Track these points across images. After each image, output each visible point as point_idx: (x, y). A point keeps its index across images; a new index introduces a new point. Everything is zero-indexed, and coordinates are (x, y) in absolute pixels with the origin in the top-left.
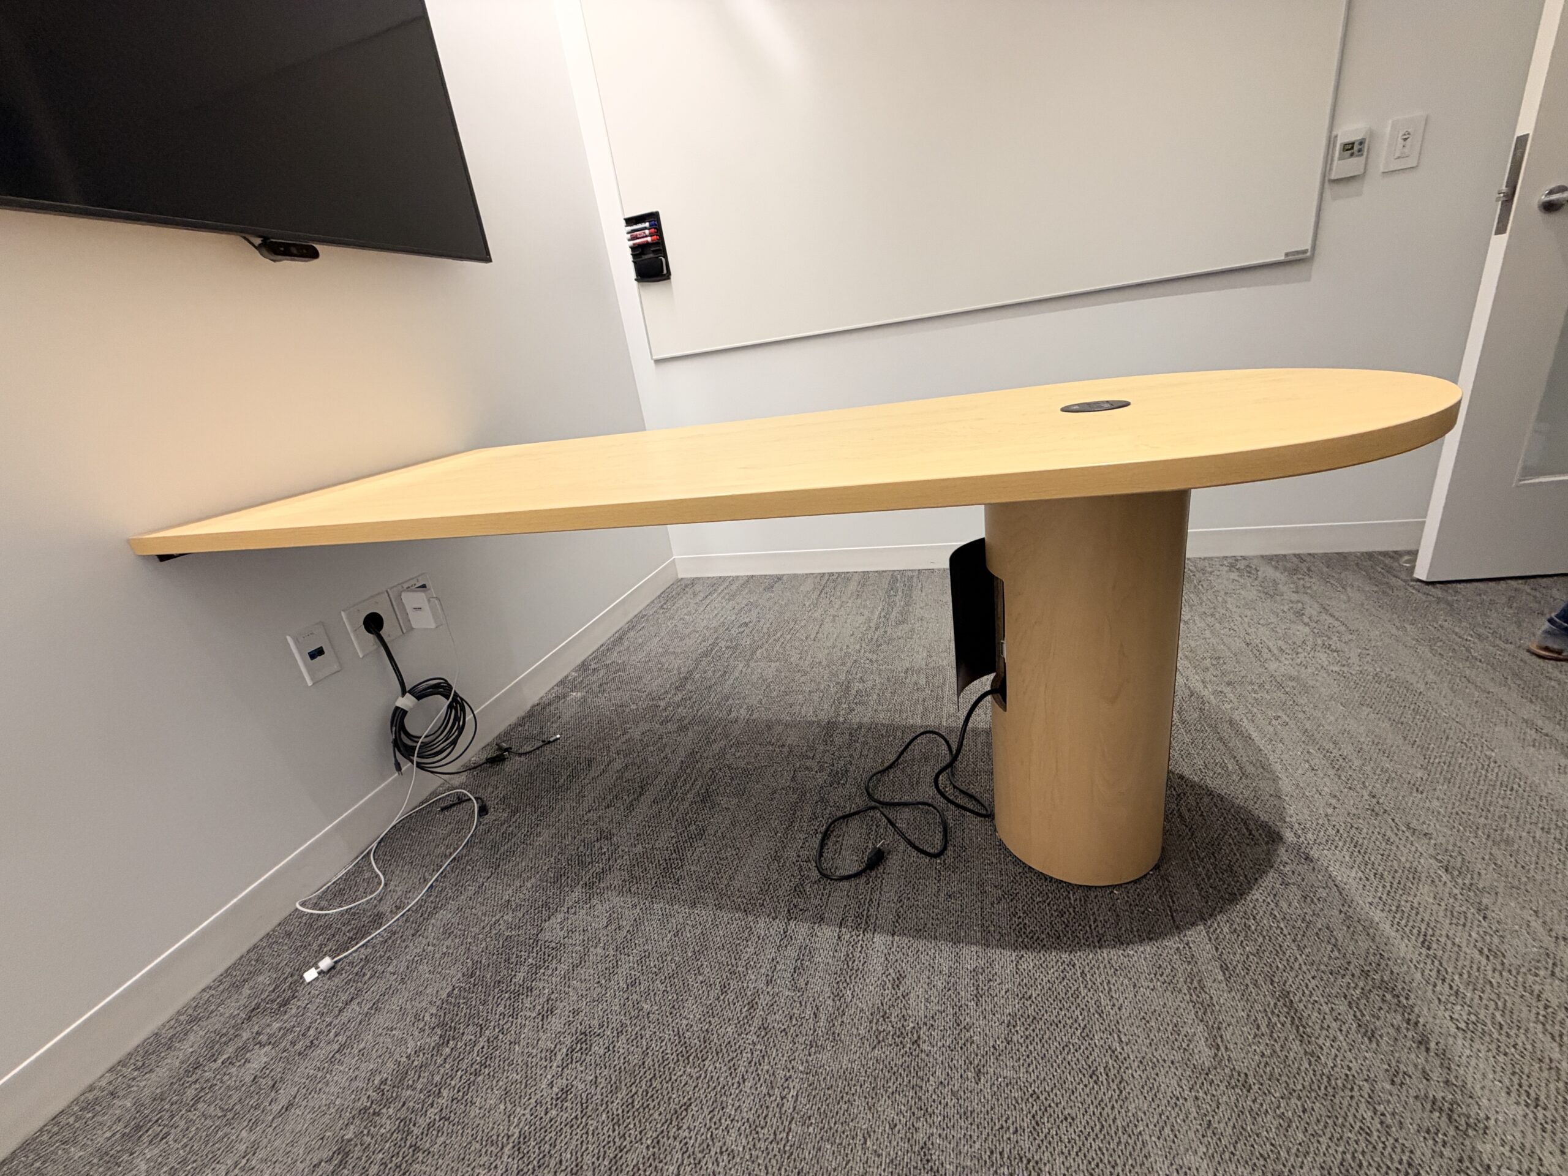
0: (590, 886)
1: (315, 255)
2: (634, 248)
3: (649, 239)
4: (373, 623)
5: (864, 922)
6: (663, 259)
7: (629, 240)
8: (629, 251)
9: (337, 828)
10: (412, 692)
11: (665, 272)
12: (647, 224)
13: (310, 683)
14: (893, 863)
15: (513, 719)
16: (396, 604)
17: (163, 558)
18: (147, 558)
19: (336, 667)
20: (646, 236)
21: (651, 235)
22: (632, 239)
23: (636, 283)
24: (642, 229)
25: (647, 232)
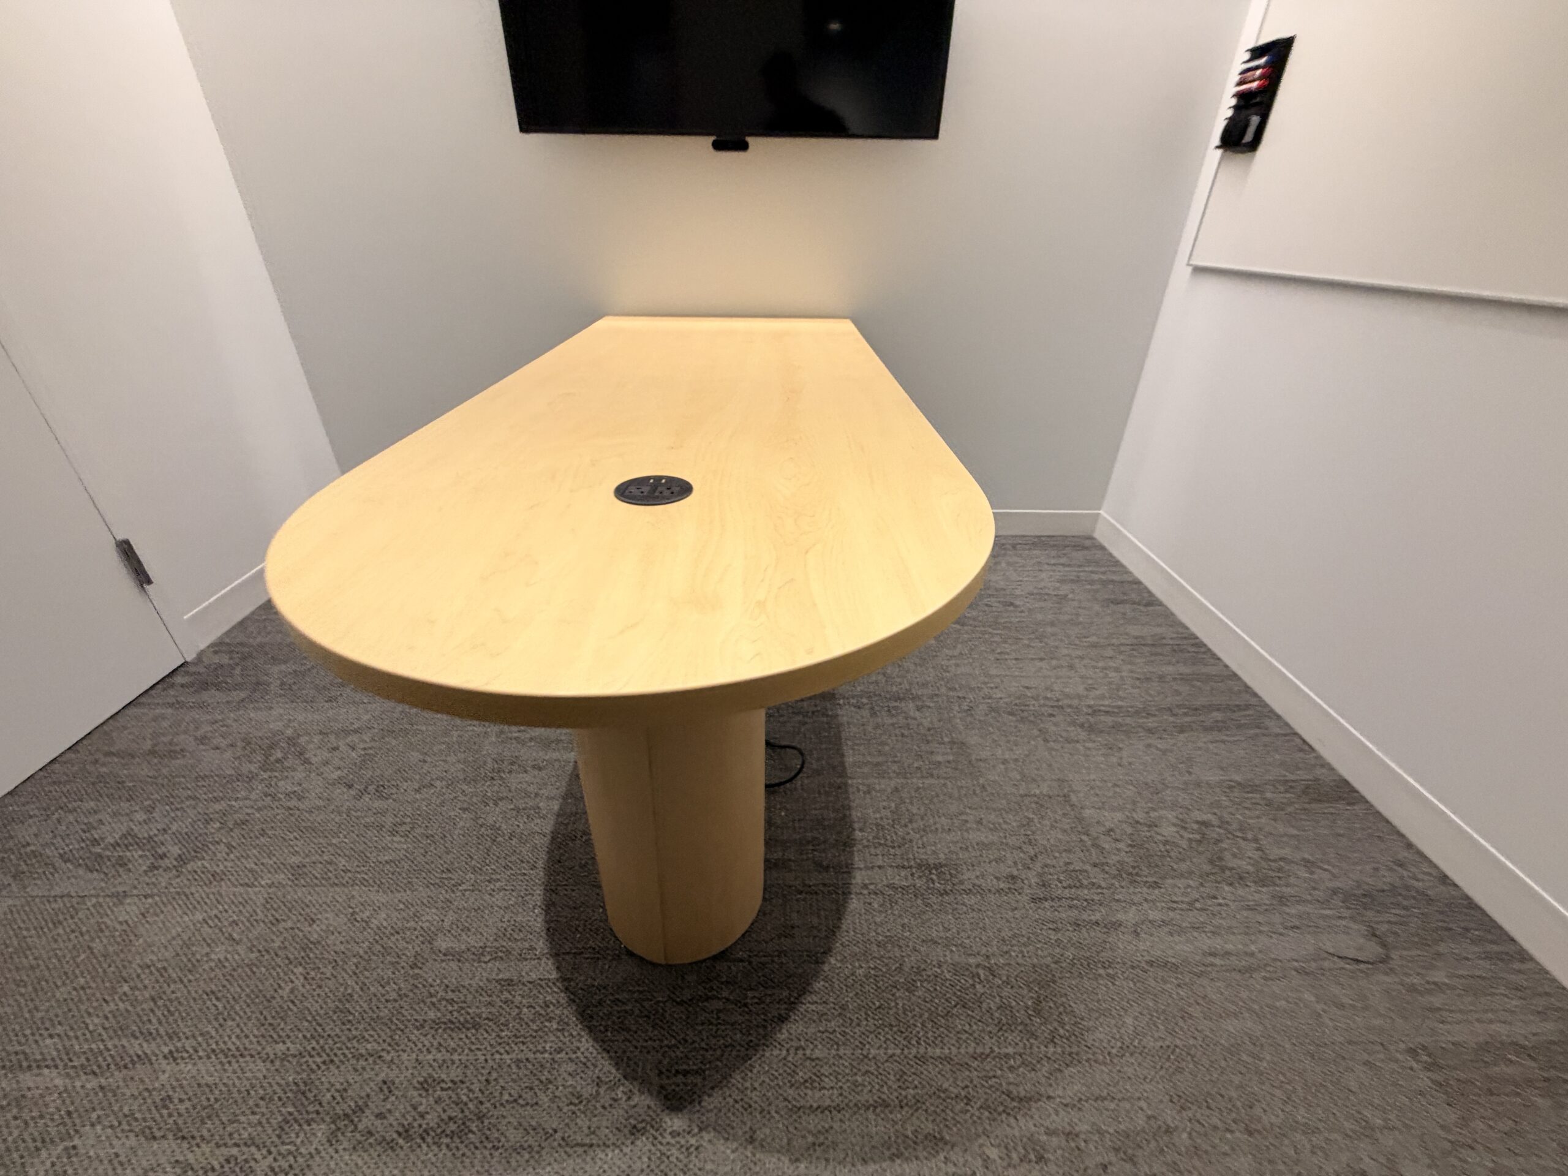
1: (743, 147)
2: (1240, 96)
3: (1260, 83)
6: (1255, 120)
7: (1237, 85)
8: (1232, 102)
11: (1248, 137)
12: (1266, 60)
20: (1260, 79)
22: (1243, 82)
23: (1216, 150)
24: (1257, 68)
25: (1258, 72)
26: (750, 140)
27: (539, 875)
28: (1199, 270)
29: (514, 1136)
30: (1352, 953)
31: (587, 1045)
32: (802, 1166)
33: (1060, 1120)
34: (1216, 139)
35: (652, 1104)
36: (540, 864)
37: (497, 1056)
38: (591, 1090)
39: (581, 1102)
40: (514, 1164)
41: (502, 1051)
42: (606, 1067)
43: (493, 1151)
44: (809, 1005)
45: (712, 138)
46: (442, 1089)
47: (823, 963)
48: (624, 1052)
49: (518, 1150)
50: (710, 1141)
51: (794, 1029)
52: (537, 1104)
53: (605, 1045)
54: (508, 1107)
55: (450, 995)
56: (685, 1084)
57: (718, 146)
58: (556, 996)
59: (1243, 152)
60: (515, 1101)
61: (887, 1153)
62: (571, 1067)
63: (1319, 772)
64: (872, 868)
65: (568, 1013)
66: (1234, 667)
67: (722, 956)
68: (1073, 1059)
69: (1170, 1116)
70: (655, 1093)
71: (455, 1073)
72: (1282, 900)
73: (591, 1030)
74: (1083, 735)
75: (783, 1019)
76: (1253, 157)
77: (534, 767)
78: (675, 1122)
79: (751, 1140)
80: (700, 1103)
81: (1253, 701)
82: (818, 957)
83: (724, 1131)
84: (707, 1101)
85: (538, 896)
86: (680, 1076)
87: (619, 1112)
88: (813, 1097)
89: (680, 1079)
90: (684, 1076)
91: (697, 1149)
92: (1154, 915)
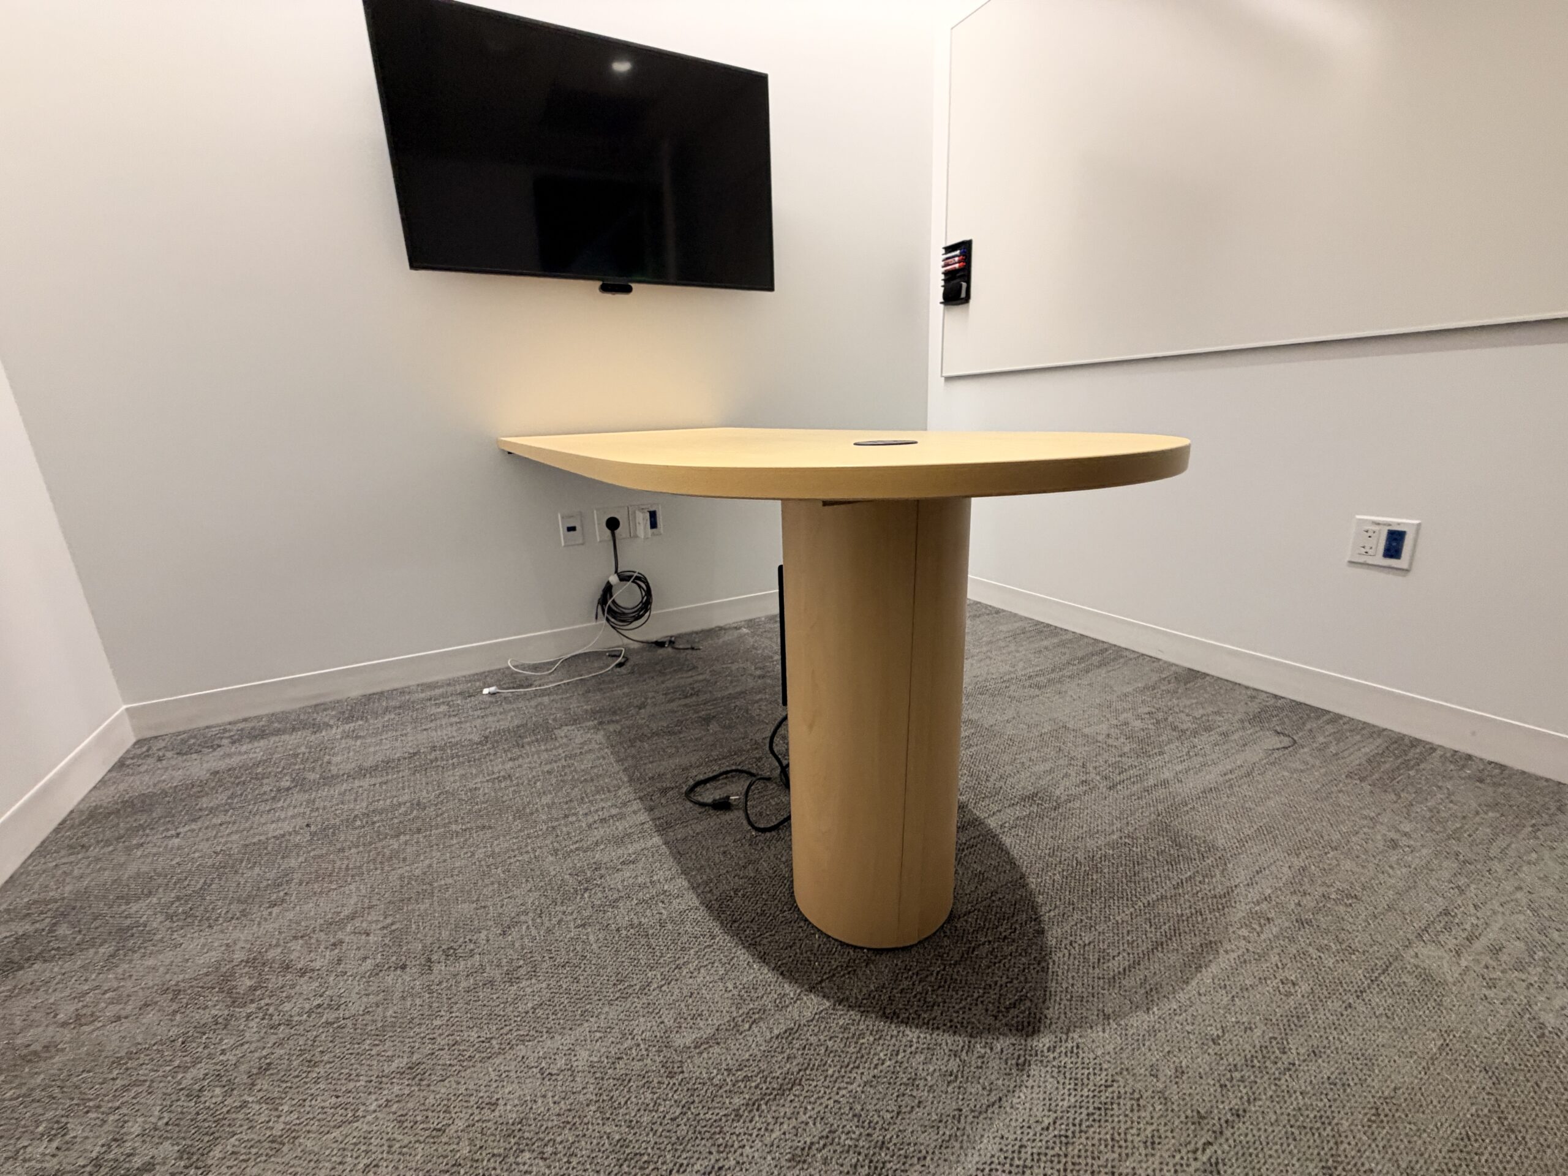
0: (601, 723)
1: (627, 290)
2: (946, 273)
3: (957, 266)
4: (613, 524)
5: (663, 827)
6: (964, 285)
7: (943, 267)
8: (943, 277)
9: (554, 634)
10: (619, 576)
11: (963, 295)
12: (958, 252)
13: (563, 544)
14: (727, 817)
15: (698, 628)
16: (631, 517)
17: (509, 453)
18: (503, 451)
19: (581, 541)
20: (956, 263)
21: (959, 262)
22: (945, 266)
23: (942, 306)
24: (954, 257)
25: (957, 259)
26: (633, 285)
27: (723, 939)
28: (949, 379)
29: (929, 1139)
30: (1279, 746)
31: (912, 1034)
32: (1155, 1009)
33: (1254, 894)
34: (940, 298)
35: (1013, 1041)
36: (717, 931)
37: (843, 1092)
38: (954, 1065)
39: (956, 1077)
40: (953, 1158)
41: (843, 1085)
42: (947, 1040)
43: (922, 1163)
44: (1047, 913)
45: (599, 283)
46: (819, 1150)
47: (1028, 884)
48: (951, 1021)
49: (944, 1144)
50: (1080, 1037)
51: (1053, 935)
52: (920, 1102)
53: (931, 1025)
54: (898, 1121)
55: (740, 1075)
56: (1023, 1012)
57: (605, 288)
58: (844, 1017)
59: (962, 303)
60: (898, 1113)
61: (1193, 969)
62: (921, 1058)
63: (1173, 668)
64: (994, 813)
65: (872, 1023)
66: (1079, 631)
67: (951, 917)
68: (1223, 861)
69: (1297, 863)
70: (1008, 1032)
71: (816, 1130)
72: (1225, 734)
73: (906, 1022)
74: (1037, 692)
75: (1041, 932)
76: (968, 307)
77: (623, 863)
78: (1043, 1042)
79: (1107, 1017)
80: (1046, 1017)
81: (1106, 646)
82: (1021, 881)
83: (1083, 1023)
84: (1049, 1013)
85: (743, 956)
86: (1012, 1011)
87: (995, 1064)
88: (1115, 966)
89: (1014, 1012)
90: (1015, 1007)
91: (1078, 1047)
92: (1179, 768)
